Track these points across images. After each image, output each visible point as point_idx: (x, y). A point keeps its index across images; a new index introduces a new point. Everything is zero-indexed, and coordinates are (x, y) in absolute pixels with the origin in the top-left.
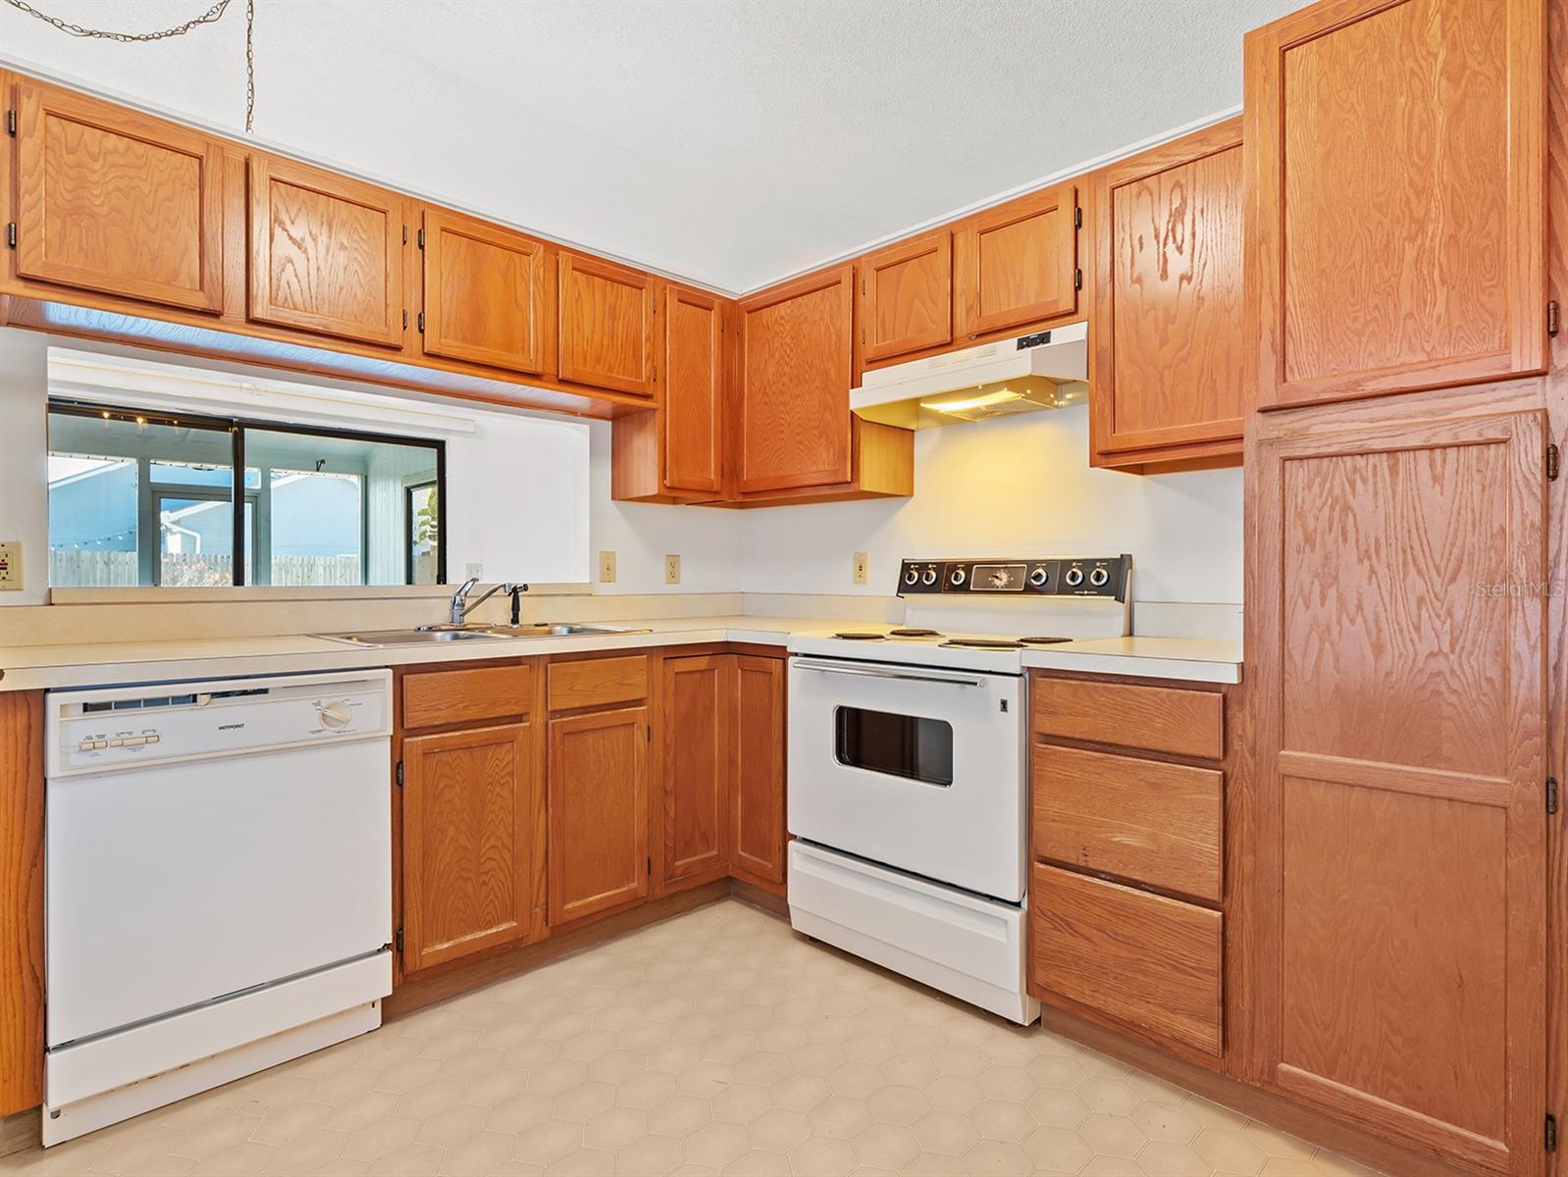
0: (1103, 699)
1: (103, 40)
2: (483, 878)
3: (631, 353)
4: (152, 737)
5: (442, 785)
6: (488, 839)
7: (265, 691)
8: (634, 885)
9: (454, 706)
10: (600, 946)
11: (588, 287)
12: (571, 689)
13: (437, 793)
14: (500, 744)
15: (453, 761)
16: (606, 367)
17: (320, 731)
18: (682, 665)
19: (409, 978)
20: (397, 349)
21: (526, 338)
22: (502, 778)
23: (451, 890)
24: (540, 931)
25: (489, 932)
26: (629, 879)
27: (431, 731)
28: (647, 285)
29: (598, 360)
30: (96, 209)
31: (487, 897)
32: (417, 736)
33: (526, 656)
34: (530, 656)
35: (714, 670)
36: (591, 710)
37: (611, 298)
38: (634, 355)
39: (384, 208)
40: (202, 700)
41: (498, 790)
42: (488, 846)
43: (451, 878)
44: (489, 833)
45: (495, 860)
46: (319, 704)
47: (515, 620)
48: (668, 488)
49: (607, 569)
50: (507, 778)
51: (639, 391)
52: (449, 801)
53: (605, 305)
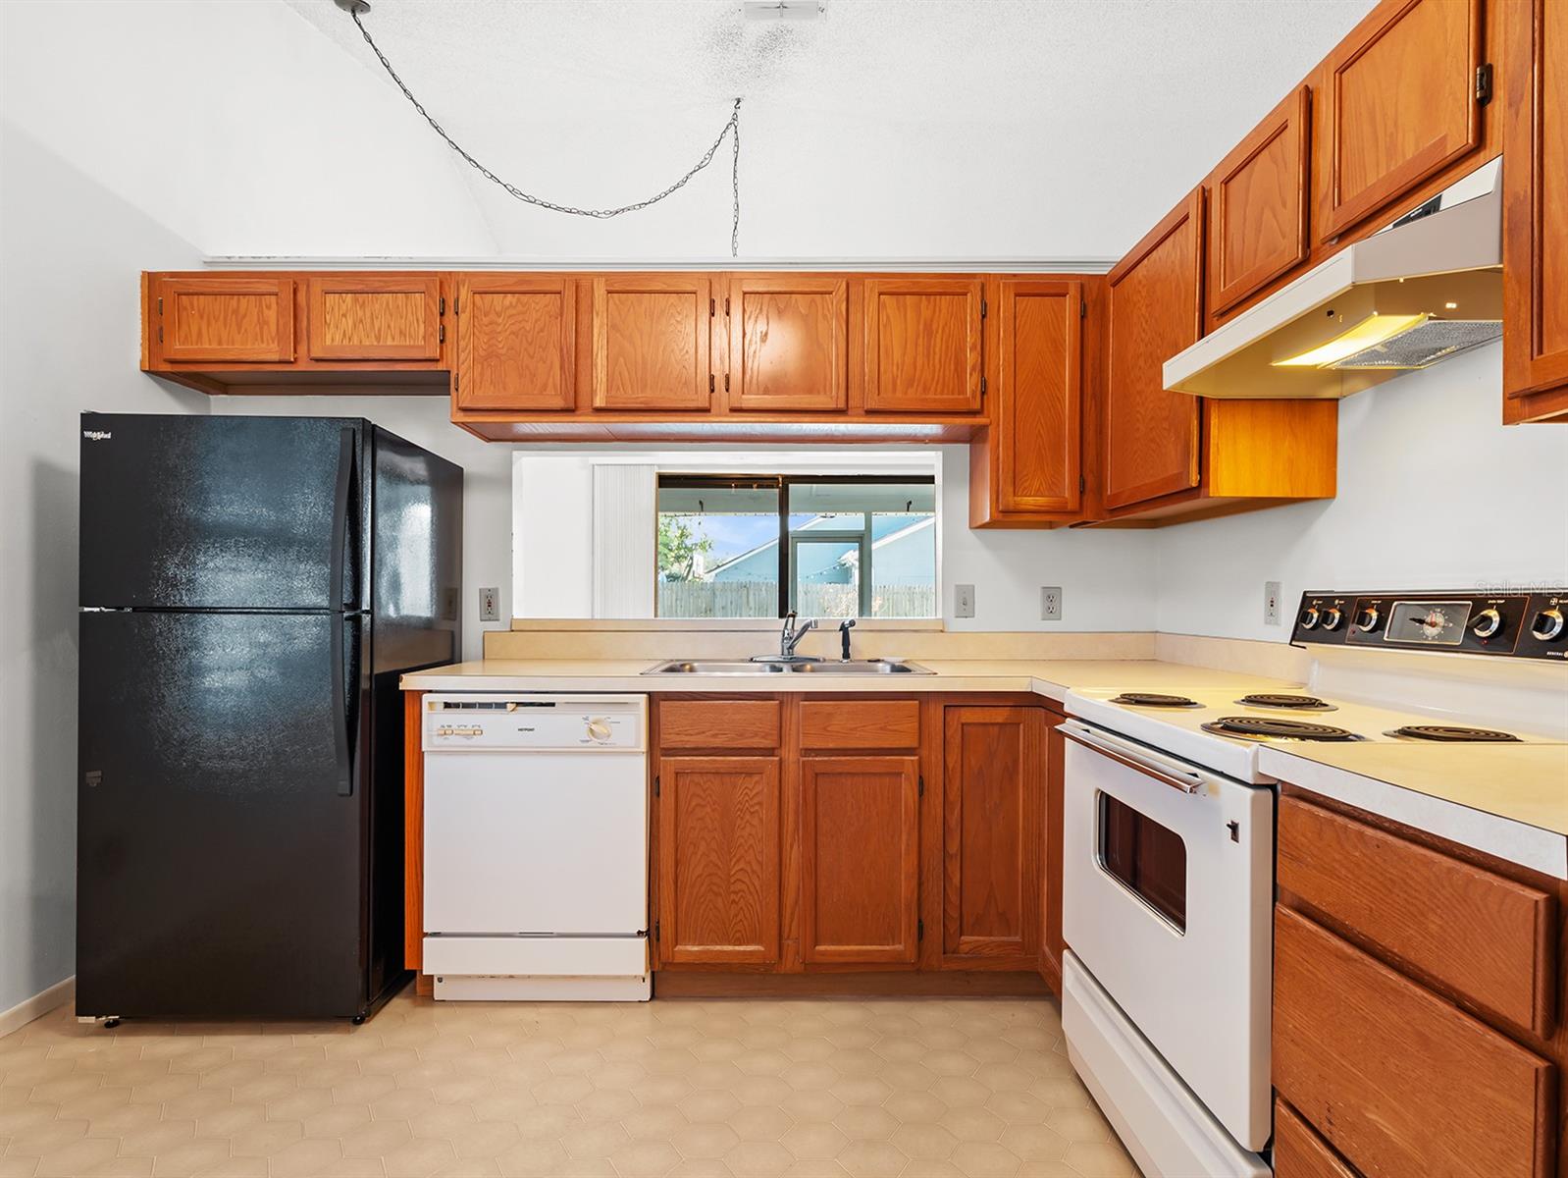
0: (1357, 854)
1: (627, 213)
2: (733, 896)
3: (952, 367)
4: (478, 732)
5: (693, 804)
6: (738, 861)
7: (553, 705)
8: (899, 947)
9: (703, 733)
10: (870, 1000)
11: (899, 309)
12: (825, 729)
13: (690, 809)
14: (750, 774)
15: (705, 783)
16: (920, 389)
17: (588, 741)
18: (969, 716)
19: (667, 968)
20: (706, 411)
21: (829, 377)
22: (752, 806)
23: (702, 900)
24: (791, 963)
25: (737, 948)
26: (894, 940)
27: (686, 753)
28: (972, 288)
29: (910, 383)
30: (500, 351)
31: (736, 916)
32: (673, 756)
33: (779, 692)
34: (783, 693)
35: (1019, 724)
36: (849, 752)
37: (926, 313)
38: (956, 369)
39: (694, 289)
40: (510, 707)
41: (748, 817)
42: (737, 868)
43: (703, 889)
44: (738, 856)
45: (743, 882)
46: (586, 719)
47: (846, 655)
48: (1002, 512)
49: (965, 602)
50: (757, 808)
51: (964, 408)
52: (702, 819)
53: (918, 322)
